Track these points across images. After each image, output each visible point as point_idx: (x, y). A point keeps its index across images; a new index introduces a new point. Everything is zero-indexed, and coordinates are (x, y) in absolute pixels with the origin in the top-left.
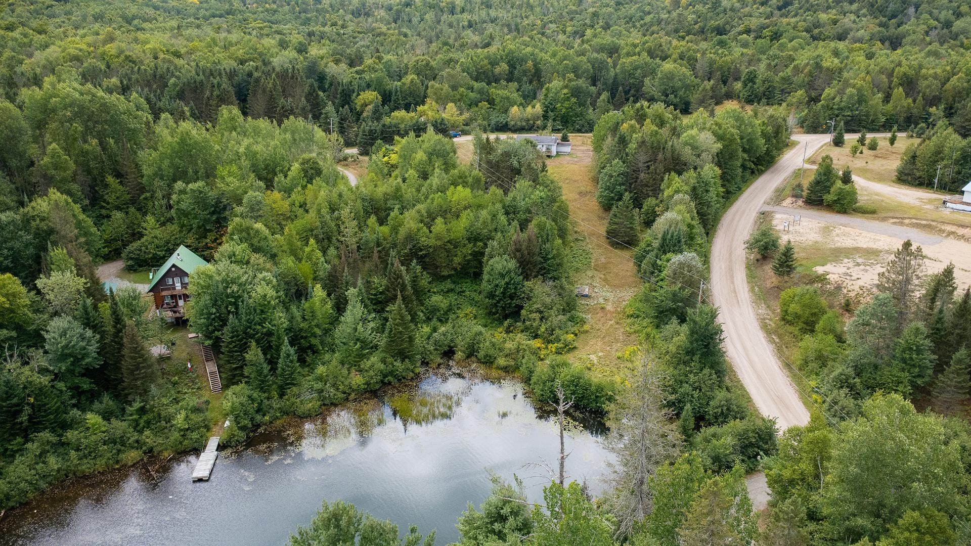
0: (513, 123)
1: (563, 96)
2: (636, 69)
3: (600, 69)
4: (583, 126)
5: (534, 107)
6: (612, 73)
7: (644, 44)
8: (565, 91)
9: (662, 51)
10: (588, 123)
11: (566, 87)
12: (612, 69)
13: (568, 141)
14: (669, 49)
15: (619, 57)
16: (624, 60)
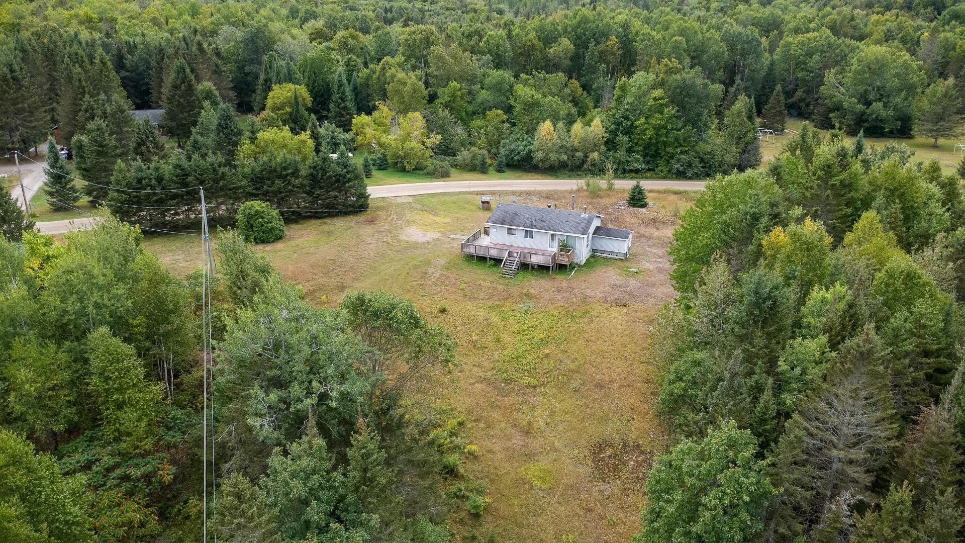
0: (539, 155)
1: (651, 103)
2: (810, 54)
3: (744, 54)
4: (690, 165)
5: (588, 124)
6: (766, 58)
7: (824, 17)
8: (658, 93)
9: (855, 28)
10: (702, 160)
11: (662, 84)
12: (766, 54)
13: (645, 206)
14: (866, 25)
15: (781, 34)
16: (790, 39)
